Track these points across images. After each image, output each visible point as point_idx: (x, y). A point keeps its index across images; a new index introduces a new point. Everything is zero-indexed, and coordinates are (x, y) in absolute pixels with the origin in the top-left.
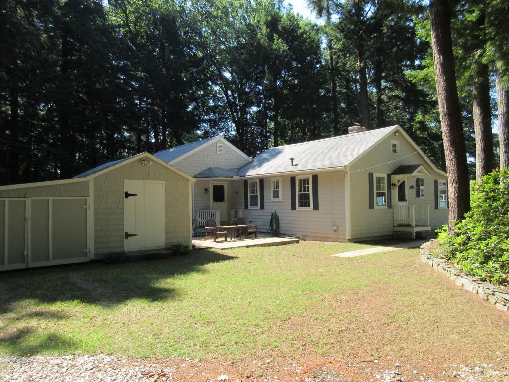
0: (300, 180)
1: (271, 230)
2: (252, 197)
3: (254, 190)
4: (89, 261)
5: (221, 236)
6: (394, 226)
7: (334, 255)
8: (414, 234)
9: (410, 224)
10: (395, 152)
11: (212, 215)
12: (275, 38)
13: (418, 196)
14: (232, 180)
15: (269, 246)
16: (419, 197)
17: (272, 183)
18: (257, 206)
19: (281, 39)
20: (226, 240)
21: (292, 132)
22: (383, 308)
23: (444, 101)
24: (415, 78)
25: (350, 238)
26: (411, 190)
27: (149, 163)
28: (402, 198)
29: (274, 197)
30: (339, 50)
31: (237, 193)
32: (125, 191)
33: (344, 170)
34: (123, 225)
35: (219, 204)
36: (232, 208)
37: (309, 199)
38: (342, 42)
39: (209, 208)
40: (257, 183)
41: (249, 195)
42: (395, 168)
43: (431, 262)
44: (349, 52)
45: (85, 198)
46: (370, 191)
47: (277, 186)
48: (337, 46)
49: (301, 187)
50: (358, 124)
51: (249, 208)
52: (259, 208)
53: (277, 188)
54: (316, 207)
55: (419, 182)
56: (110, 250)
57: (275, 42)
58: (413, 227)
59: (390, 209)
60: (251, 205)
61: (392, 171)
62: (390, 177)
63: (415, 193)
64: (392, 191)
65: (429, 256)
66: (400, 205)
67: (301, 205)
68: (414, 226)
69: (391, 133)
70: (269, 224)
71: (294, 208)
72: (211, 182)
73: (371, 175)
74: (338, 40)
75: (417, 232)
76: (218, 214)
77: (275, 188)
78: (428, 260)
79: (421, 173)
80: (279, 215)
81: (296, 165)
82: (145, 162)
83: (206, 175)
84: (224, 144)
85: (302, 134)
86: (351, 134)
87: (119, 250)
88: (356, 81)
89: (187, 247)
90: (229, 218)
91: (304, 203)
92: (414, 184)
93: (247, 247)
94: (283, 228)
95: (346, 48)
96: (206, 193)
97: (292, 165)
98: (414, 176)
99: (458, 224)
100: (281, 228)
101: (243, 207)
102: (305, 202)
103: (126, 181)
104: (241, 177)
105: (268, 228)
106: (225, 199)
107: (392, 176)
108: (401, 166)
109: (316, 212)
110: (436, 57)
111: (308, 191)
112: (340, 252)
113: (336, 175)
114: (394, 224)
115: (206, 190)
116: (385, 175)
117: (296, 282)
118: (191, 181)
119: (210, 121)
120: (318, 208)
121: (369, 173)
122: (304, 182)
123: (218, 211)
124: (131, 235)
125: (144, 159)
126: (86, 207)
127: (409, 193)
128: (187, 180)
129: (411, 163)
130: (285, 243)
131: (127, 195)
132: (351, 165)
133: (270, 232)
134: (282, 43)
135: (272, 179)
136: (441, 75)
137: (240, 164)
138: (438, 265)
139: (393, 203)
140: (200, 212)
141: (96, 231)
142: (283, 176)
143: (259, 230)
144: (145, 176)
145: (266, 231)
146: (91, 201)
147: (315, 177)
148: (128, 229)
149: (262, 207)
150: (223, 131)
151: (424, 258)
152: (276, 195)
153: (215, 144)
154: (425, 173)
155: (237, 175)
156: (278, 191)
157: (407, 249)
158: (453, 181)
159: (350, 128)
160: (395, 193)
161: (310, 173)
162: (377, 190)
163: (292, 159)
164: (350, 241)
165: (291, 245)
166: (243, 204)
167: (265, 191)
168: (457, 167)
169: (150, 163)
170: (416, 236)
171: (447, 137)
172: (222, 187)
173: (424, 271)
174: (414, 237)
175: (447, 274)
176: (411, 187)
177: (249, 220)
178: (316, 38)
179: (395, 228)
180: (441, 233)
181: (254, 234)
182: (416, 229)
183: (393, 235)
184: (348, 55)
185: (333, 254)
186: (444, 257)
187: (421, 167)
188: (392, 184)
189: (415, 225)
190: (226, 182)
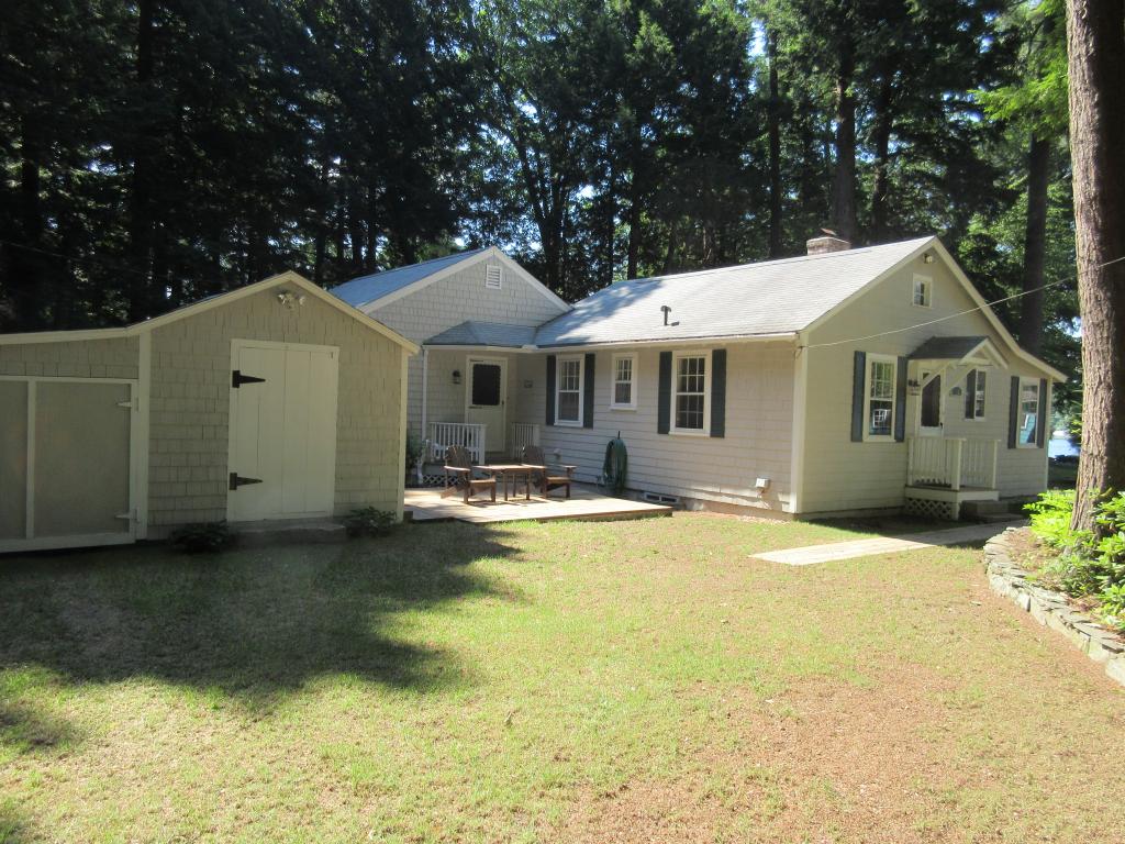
0: (684, 361)
1: (606, 480)
2: (564, 397)
3: (571, 380)
4: (133, 541)
5: (483, 488)
6: (906, 486)
7: (758, 556)
8: (958, 508)
9: (948, 482)
10: (922, 303)
11: (468, 438)
12: (643, 21)
13: (969, 414)
14: (519, 354)
15: (597, 521)
16: (972, 417)
17: (615, 365)
18: (576, 418)
19: (655, 25)
20: (494, 500)
21: (671, 251)
22: (912, 758)
23: (1091, 162)
24: (1000, 107)
25: (800, 512)
26: (955, 398)
27: (297, 298)
28: (930, 418)
29: (617, 401)
30: (795, 56)
31: (531, 386)
32: (234, 368)
33: (794, 342)
34: (227, 454)
35: (487, 410)
36: (519, 419)
37: (702, 408)
38: (800, 37)
39: (461, 419)
40: (578, 364)
41: (558, 391)
42: (918, 342)
43: (1023, 599)
44: (817, 61)
45: (128, 381)
46: (854, 397)
47: (626, 373)
48: (789, 47)
49: (684, 379)
50: (832, 233)
51: (557, 423)
52: (581, 425)
53: (625, 378)
54: (718, 430)
55: (974, 380)
56: (190, 518)
57: (642, 31)
58: (956, 491)
59: (901, 444)
60: (562, 417)
61: (910, 351)
62: (906, 364)
63: (963, 407)
64: (909, 399)
65: (1017, 581)
66: (928, 434)
67: (681, 424)
68: (958, 488)
69: (914, 257)
70: (602, 464)
71: (663, 428)
72: (469, 357)
73: (860, 358)
74: (793, 32)
75: (964, 505)
76: (482, 435)
77: (620, 379)
78: (1016, 591)
79: (985, 358)
80: (626, 443)
81: (673, 324)
82: (288, 295)
83: (456, 340)
84: (505, 267)
85: (693, 257)
86: (814, 256)
87: (211, 517)
88: (827, 137)
89: (387, 517)
90: (508, 444)
91: (691, 419)
92: (962, 383)
93: (543, 520)
94: (634, 477)
95: (810, 53)
96: (456, 383)
97: (666, 324)
98: (966, 365)
99: (1107, 500)
100: (631, 477)
101: (544, 420)
102: (693, 417)
103: (236, 343)
104: (540, 347)
105: (600, 473)
106: (501, 400)
107: (911, 362)
108: (934, 338)
109: (717, 441)
110: (1075, 41)
111: (701, 389)
112: (774, 548)
113: (774, 355)
114: (907, 480)
115: (456, 374)
116: (894, 360)
117: (655, 641)
118: (409, 351)
119: (480, 214)
120: (723, 432)
121: (856, 353)
122: (694, 366)
123: (484, 425)
124: (246, 481)
125: (286, 287)
126: (128, 405)
127: (949, 405)
128: (397, 346)
129: (959, 334)
130: (638, 515)
131: (239, 379)
132: (809, 330)
133: (602, 482)
134: (658, 34)
135: (615, 356)
136: (1086, 90)
137: (541, 318)
138: (1047, 611)
139: (908, 430)
140: (438, 426)
141: (152, 467)
142: (641, 349)
143: (576, 477)
144: (287, 334)
145: (595, 480)
146: (141, 390)
147: (720, 356)
148: (238, 464)
149: (589, 423)
150: (510, 240)
151: (1000, 585)
152: (623, 394)
153: (483, 265)
154: (995, 360)
155: (532, 343)
156: (628, 387)
157: (944, 548)
158: (1100, 383)
159: (811, 242)
160: (915, 404)
161: (708, 346)
162: (872, 395)
163: (666, 309)
164: (799, 517)
165: (652, 520)
166: (543, 414)
167: (597, 384)
168: (1113, 345)
169: (302, 300)
170: (960, 513)
171: (1089, 261)
172: (495, 370)
173: (1007, 624)
174: (957, 516)
175: (1079, 641)
176: (956, 391)
177: (556, 451)
178: (739, 26)
179: (908, 489)
180: (1037, 513)
181: (565, 488)
182: (963, 497)
183: (902, 507)
184: (816, 69)
185: (755, 552)
186: (1063, 587)
187: (986, 343)
188: (910, 383)
189: (962, 486)
190: (506, 359)
